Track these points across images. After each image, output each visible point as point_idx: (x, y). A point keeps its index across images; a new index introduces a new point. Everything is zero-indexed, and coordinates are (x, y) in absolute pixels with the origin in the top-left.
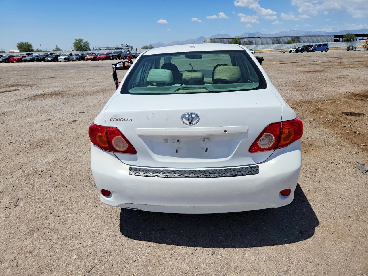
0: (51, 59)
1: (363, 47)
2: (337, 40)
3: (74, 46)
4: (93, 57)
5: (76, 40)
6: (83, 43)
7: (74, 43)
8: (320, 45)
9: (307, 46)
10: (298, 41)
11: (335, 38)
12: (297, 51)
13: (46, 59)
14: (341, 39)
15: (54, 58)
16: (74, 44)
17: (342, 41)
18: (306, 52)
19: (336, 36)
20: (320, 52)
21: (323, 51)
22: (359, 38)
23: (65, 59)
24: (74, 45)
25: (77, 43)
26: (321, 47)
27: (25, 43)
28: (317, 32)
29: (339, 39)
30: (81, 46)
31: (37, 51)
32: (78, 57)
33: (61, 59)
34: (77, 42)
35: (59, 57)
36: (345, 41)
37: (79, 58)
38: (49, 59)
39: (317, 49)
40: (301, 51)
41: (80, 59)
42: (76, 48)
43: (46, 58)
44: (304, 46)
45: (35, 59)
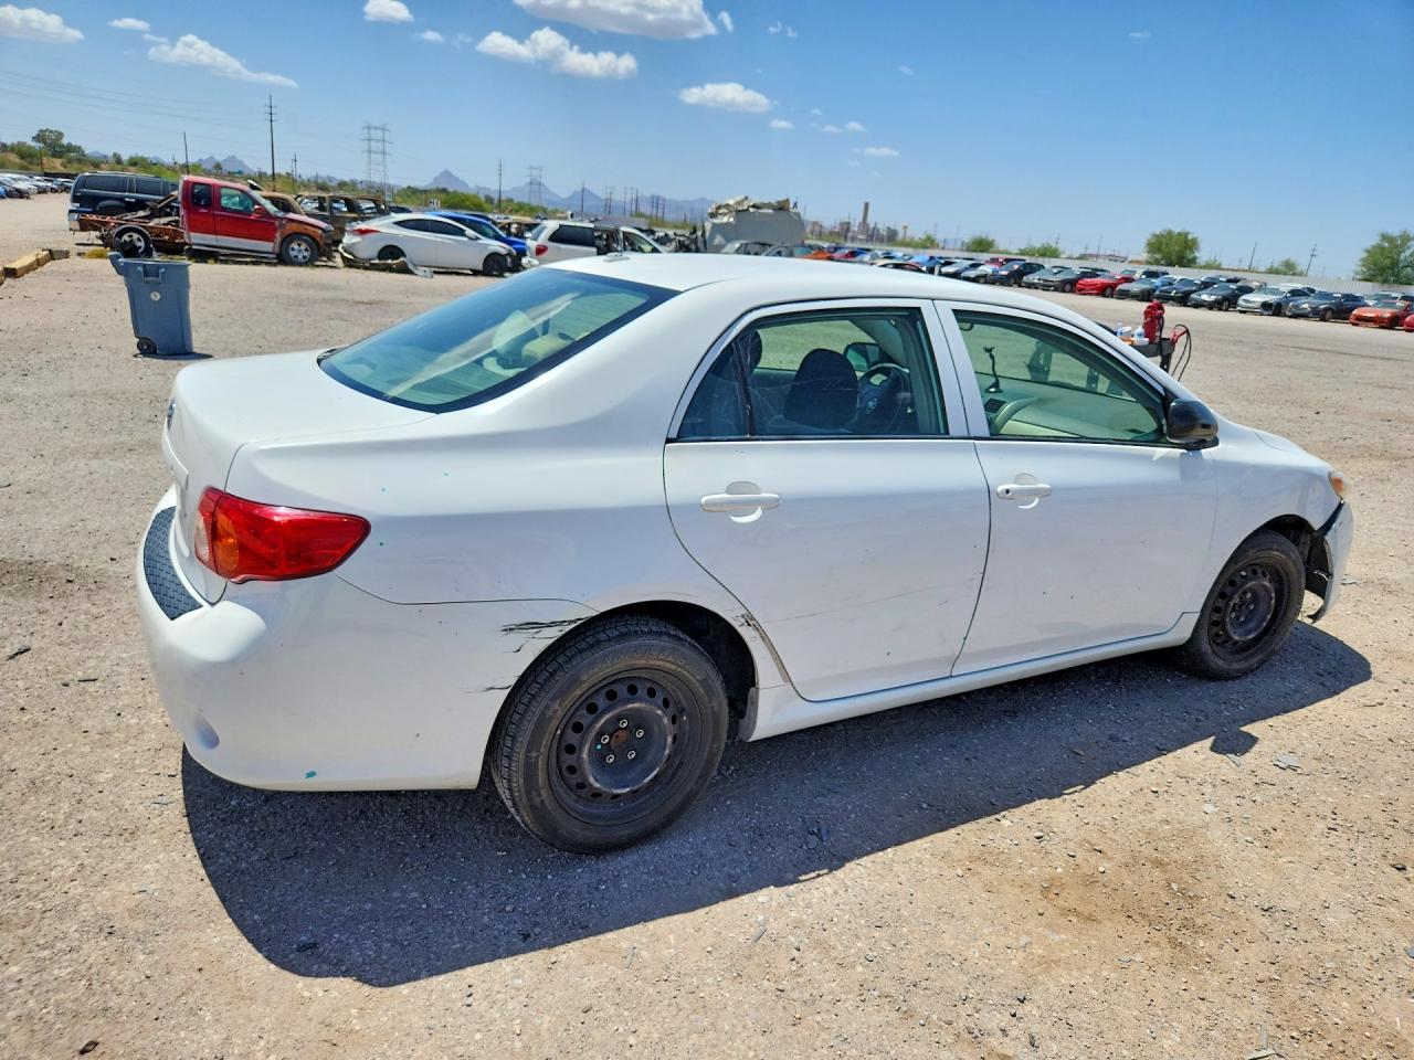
0: (1213, 298)
3: (1363, 259)
4: (1387, 315)
5: (1384, 237)
6: (1408, 253)
7: (1370, 248)
13: (1194, 296)
15: (1225, 299)
16: (1368, 251)
23: (1266, 306)
24: (1364, 255)
25: (1383, 248)
27: (1180, 234)
30: (1395, 263)
31: (1208, 266)
32: (1322, 307)
33: (1249, 305)
34: (1386, 245)
35: (1244, 297)
37: (1326, 310)
38: (1205, 297)
41: (1329, 314)
42: (1370, 269)
43: (1194, 292)
45: (1157, 293)
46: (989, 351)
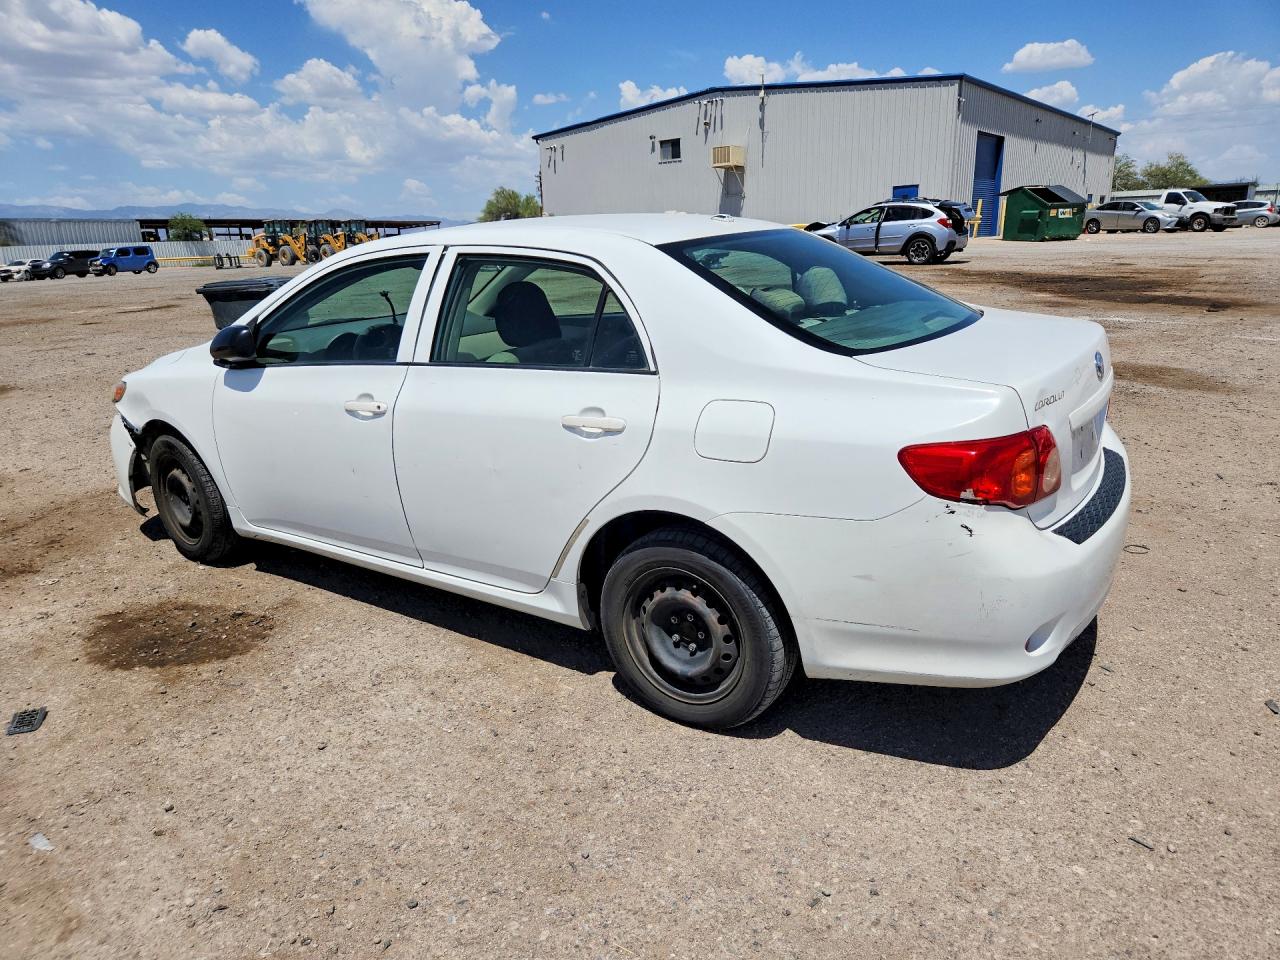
1: (254, 256)
2: (150, 234)
8: (123, 252)
9: (72, 253)
10: (11, 235)
11: (142, 227)
12: (36, 273)
14: (162, 232)
17: (169, 239)
18: (75, 276)
19: (144, 223)
20: (132, 273)
21: (139, 272)
22: (215, 230)
26: (132, 258)
28: (34, 207)
29: (157, 231)
36: (178, 238)
39: (119, 265)
40: (52, 274)
44: (60, 254)
46: (385, 294)
